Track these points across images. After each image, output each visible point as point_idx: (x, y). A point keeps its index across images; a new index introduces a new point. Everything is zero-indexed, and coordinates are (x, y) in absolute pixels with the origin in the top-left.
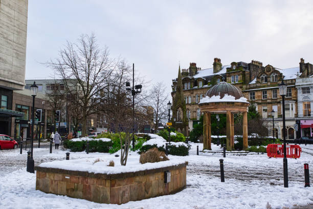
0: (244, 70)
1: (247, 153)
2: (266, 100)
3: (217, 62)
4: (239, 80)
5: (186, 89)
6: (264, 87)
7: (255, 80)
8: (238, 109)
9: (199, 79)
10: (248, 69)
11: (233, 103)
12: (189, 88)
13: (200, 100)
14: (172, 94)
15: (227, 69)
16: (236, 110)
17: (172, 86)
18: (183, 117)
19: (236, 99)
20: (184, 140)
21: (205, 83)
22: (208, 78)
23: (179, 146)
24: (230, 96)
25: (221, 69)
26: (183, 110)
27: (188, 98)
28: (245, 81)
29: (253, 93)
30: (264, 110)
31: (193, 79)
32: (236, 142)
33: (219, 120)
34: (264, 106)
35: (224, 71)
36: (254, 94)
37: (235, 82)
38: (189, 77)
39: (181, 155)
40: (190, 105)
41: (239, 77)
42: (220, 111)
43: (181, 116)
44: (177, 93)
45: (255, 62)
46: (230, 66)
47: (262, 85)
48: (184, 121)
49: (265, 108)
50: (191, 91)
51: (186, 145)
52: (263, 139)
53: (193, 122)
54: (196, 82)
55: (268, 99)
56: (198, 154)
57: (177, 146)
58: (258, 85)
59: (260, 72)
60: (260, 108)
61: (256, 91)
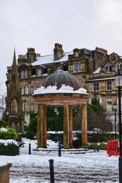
0: (87, 58)
1: (86, 151)
2: (111, 91)
3: (58, 48)
4: (82, 68)
5: (22, 78)
6: (109, 77)
7: (99, 69)
8: (76, 102)
9: (38, 67)
10: (91, 56)
11: (71, 94)
12: (26, 77)
13: (35, 91)
14: (7, 83)
15: (69, 56)
16: (74, 102)
17: (7, 74)
18: (18, 110)
19: (74, 90)
20: (17, 136)
21: (45, 71)
22: (47, 66)
23: (8, 144)
24: (68, 87)
25: (62, 56)
26: (18, 102)
27: (24, 88)
28: (88, 71)
29: (96, 84)
30: (108, 102)
31: (31, 66)
32: (75, 139)
33: (58, 114)
34: (108, 98)
35: (65, 59)
36: (98, 85)
37: (77, 71)
38: (26, 64)
39: (10, 155)
40: (27, 96)
41: (82, 65)
42: (56, 103)
43: (16, 109)
44: (12, 82)
45: (99, 49)
46: (72, 53)
47: (106, 75)
48: (20, 114)
49: (110, 100)
50: (29, 80)
51: (16, 143)
52: (104, 135)
53: (31, 115)
54: (34, 70)
55: (113, 91)
56: (30, 153)
57: (6, 144)
58: (102, 74)
59: (104, 60)
60: (104, 100)
61: (100, 81)
